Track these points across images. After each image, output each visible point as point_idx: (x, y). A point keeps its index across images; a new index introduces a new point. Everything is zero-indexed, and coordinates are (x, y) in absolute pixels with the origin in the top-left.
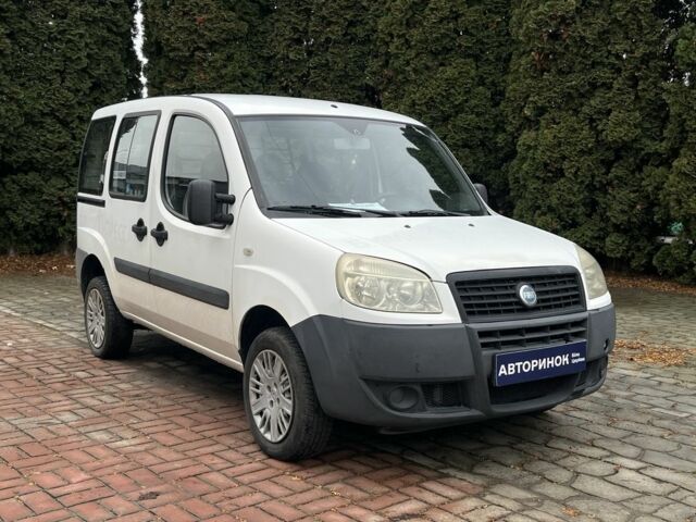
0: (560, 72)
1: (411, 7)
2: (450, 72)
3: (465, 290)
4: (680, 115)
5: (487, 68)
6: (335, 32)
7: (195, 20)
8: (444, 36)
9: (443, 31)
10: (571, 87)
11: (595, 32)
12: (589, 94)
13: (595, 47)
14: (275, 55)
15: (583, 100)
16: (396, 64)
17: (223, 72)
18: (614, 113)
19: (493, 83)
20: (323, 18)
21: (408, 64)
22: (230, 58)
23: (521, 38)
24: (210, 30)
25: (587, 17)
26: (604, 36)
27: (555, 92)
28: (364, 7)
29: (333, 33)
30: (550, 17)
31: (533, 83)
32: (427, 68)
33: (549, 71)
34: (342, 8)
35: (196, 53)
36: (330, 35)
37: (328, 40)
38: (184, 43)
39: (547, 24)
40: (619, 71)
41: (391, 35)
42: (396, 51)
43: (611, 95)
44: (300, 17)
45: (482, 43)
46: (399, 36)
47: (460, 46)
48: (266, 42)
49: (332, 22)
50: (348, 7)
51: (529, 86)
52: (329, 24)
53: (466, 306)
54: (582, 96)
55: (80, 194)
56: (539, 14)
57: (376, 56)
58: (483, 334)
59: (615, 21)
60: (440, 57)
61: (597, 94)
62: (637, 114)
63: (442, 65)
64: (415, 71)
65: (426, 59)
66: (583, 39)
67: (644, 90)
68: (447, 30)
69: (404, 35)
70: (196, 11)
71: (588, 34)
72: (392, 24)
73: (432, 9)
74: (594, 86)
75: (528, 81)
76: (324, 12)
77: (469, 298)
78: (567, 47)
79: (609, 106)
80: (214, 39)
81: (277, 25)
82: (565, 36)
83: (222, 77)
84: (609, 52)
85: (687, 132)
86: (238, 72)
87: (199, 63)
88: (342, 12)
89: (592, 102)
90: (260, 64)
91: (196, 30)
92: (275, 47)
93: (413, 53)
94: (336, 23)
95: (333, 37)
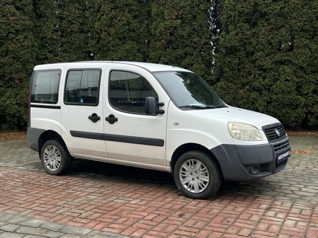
0: (173, 48)
1: (110, 19)
2: (127, 47)
3: (268, 132)
4: (221, 66)
5: (141, 46)
6: (75, 27)
7: (9, 19)
8: (125, 31)
9: (124, 30)
10: (178, 55)
11: (187, 33)
12: (185, 57)
13: (187, 39)
14: (46, 37)
15: (182, 60)
16: (104, 43)
17: (24, 44)
18: (195, 65)
19: (144, 52)
20: (69, 21)
21: (109, 43)
22: (26, 38)
23: (157, 34)
24: (17, 24)
25: (183, 27)
26: (189, 35)
27: (171, 56)
28: (86, 17)
29: (74, 28)
30: (171, 27)
31: (163, 53)
32: (117, 45)
33: (169, 48)
34: (77, 17)
35: (10, 35)
36: (73, 29)
37: (72, 31)
38: (4, 30)
39: (169, 29)
40: (195, 49)
41: (101, 30)
42: (104, 37)
43: (192, 58)
44: (57, 20)
45: (139, 35)
46: (105, 31)
47: (131, 36)
48: (41, 31)
49: (73, 23)
50: (79, 17)
51: (161, 54)
52: (72, 24)
53: (269, 137)
54: (181, 58)
55: (32, 104)
56: (165, 25)
57: (93, 39)
58: (275, 146)
59: (194, 29)
60: (122, 40)
61: (187, 57)
62: (203, 65)
63: (123, 44)
64: (112, 46)
65: (117, 41)
66: (183, 36)
67: (205, 56)
68: (126, 29)
69: (107, 30)
70: (9, 15)
71: (184, 34)
72: (101, 25)
73: (119, 20)
74: (186, 54)
75: (160, 52)
76: (70, 18)
77: (269, 134)
78: (176, 39)
79: (192, 62)
80: (19, 29)
81: (47, 23)
82: (175, 34)
83: (23, 46)
84: (192, 41)
85: (223, 73)
86: (30, 44)
87: (11, 39)
88: (77, 19)
89: (186, 61)
90: (39, 41)
91: (10, 24)
92: (46, 33)
93: (111, 38)
94: (75, 24)
95: (74, 30)
